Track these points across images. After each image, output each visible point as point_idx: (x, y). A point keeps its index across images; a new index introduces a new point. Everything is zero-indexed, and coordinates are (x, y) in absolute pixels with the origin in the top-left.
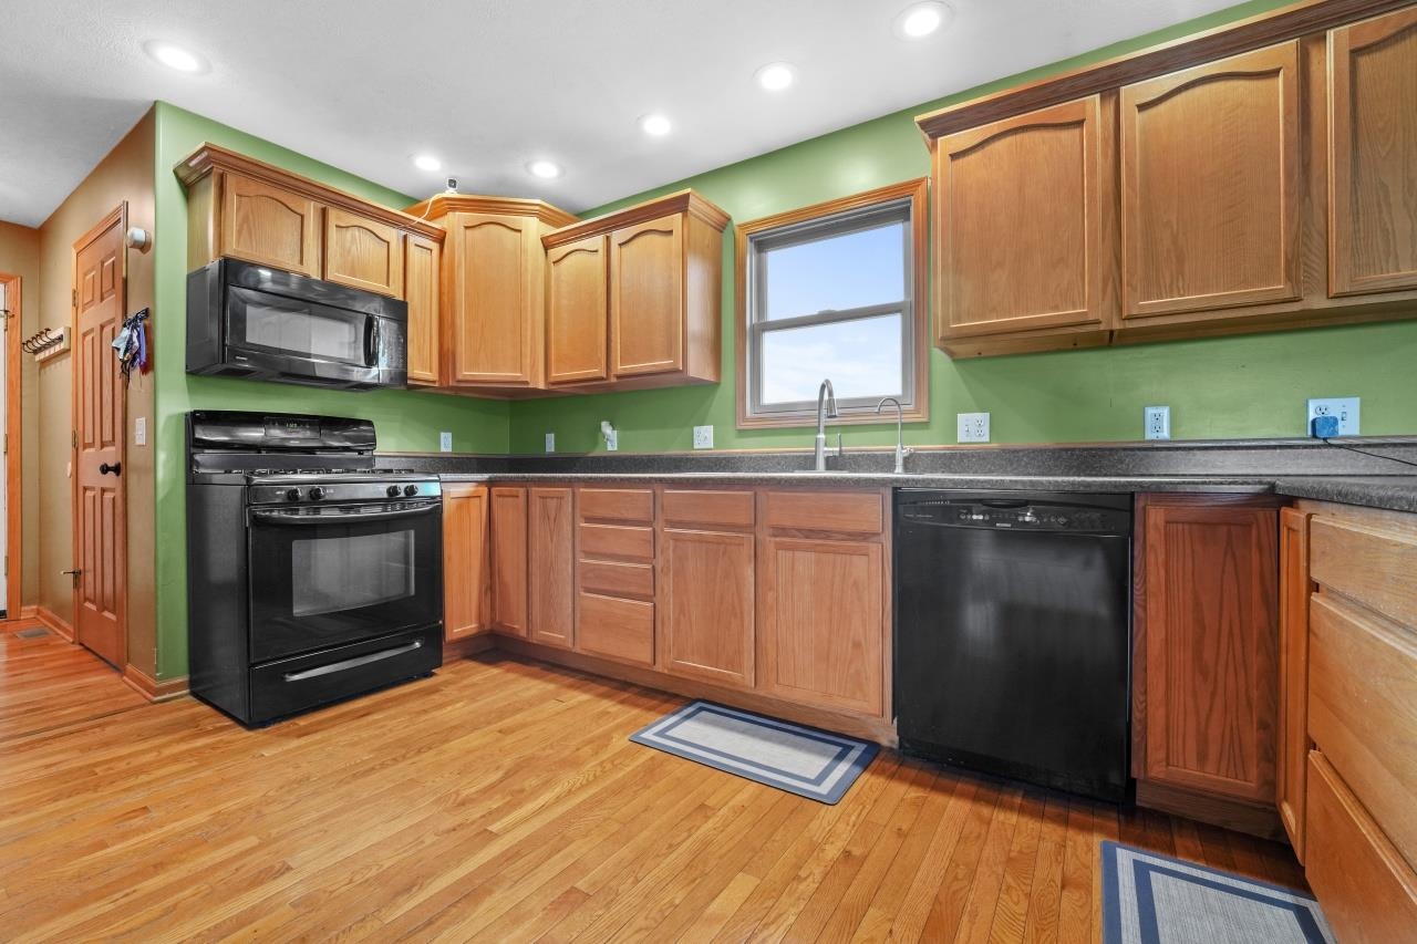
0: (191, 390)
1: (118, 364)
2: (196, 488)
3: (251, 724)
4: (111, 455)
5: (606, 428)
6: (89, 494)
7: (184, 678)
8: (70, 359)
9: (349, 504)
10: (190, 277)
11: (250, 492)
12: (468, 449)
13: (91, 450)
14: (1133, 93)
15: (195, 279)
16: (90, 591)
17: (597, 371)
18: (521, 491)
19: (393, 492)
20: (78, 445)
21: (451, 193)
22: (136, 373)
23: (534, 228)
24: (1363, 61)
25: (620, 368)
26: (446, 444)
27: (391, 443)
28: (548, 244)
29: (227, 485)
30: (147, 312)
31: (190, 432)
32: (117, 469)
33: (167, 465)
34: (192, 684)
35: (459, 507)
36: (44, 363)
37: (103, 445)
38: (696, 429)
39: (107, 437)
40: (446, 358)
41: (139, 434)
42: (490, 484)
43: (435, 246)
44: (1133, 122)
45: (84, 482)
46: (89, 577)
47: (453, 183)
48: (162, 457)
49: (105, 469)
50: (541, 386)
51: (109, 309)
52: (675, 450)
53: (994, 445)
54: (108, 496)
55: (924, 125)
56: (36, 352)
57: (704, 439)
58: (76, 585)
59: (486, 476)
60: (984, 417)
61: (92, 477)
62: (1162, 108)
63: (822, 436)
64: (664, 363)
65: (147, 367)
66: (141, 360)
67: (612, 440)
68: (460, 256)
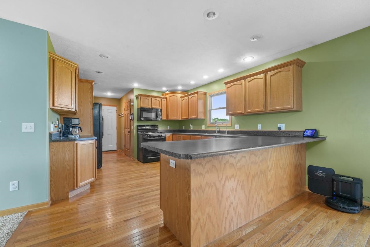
0: (137, 123)
1: (130, 120)
2: (138, 134)
3: (144, 163)
4: (129, 130)
5: (191, 126)
6: (126, 135)
7: (137, 158)
8: (124, 117)
9: (154, 137)
10: (137, 109)
11: (143, 135)
12: (172, 129)
13: (126, 129)
14: (247, 80)
15: (138, 109)
16: (126, 148)
17: (187, 117)
18: (176, 135)
19: (159, 135)
20: (125, 128)
21: (168, 92)
22: (132, 121)
23: (179, 95)
24: (272, 77)
25: (190, 117)
26: (168, 128)
27: (161, 128)
28: (181, 98)
29: (141, 135)
30: (133, 113)
31: (137, 128)
32: (130, 132)
33: (135, 132)
34: (137, 159)
35: (168, 138)
36: (121, 117)
37: (128, 129)
38: (202, 126)
39: (128, 128)
40: (167, 116)
41: (132, 128)
42: (173, 134)
43: (166, 100)
44: (247, 84)
45: (126, 133)
46: (126, 145)
47: (168, 90)
48: (134, 131)
49: (128, 132)
50: (180, 119)
51: (128, 112)
52: (200, 129)
53: (240, 130)
54: (129, 135)
55: (224, 83)
56: (120, 116)
57: (203, 128)
58: (125, 147)
59: (172, 133)
60: (238, 125)
61: (127, 133)
62: (251, 82)
63: (217, 128)
64: (195, 117)
65: (133, 120)
66: (132, 119)
67: (192, 127)
68: (169, 101)
